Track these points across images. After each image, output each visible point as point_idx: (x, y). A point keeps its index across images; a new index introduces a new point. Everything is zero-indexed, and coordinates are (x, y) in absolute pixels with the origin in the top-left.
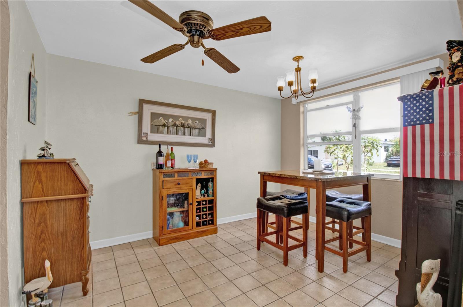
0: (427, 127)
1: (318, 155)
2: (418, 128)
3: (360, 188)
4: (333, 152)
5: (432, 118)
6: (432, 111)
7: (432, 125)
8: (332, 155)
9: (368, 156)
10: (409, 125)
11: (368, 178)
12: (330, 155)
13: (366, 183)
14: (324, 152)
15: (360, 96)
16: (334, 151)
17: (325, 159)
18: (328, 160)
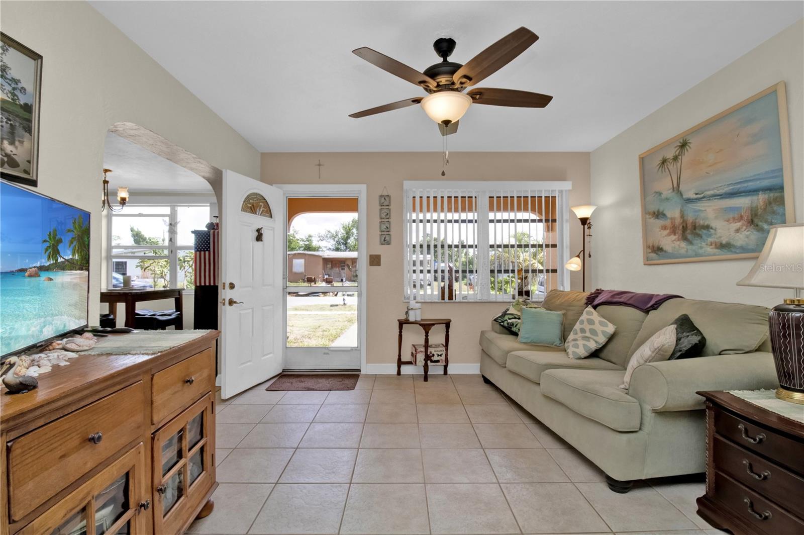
0: (207, 253)
1: (126, 271)
2: (202, 253)
3: (172, 301)
4: (148, 267)
5: (209, 247)
6: (209, 243)
7: (209, 251)
8: (146, 270)
9: (188, 272)
10: (198, 251)
11: (179, 292)
12: (144, 271)
13: (178, 296)
14: (137, 267)
15: (177, 210)
16: (150, 266)
17: (142, 278)
18: (146, 279)
